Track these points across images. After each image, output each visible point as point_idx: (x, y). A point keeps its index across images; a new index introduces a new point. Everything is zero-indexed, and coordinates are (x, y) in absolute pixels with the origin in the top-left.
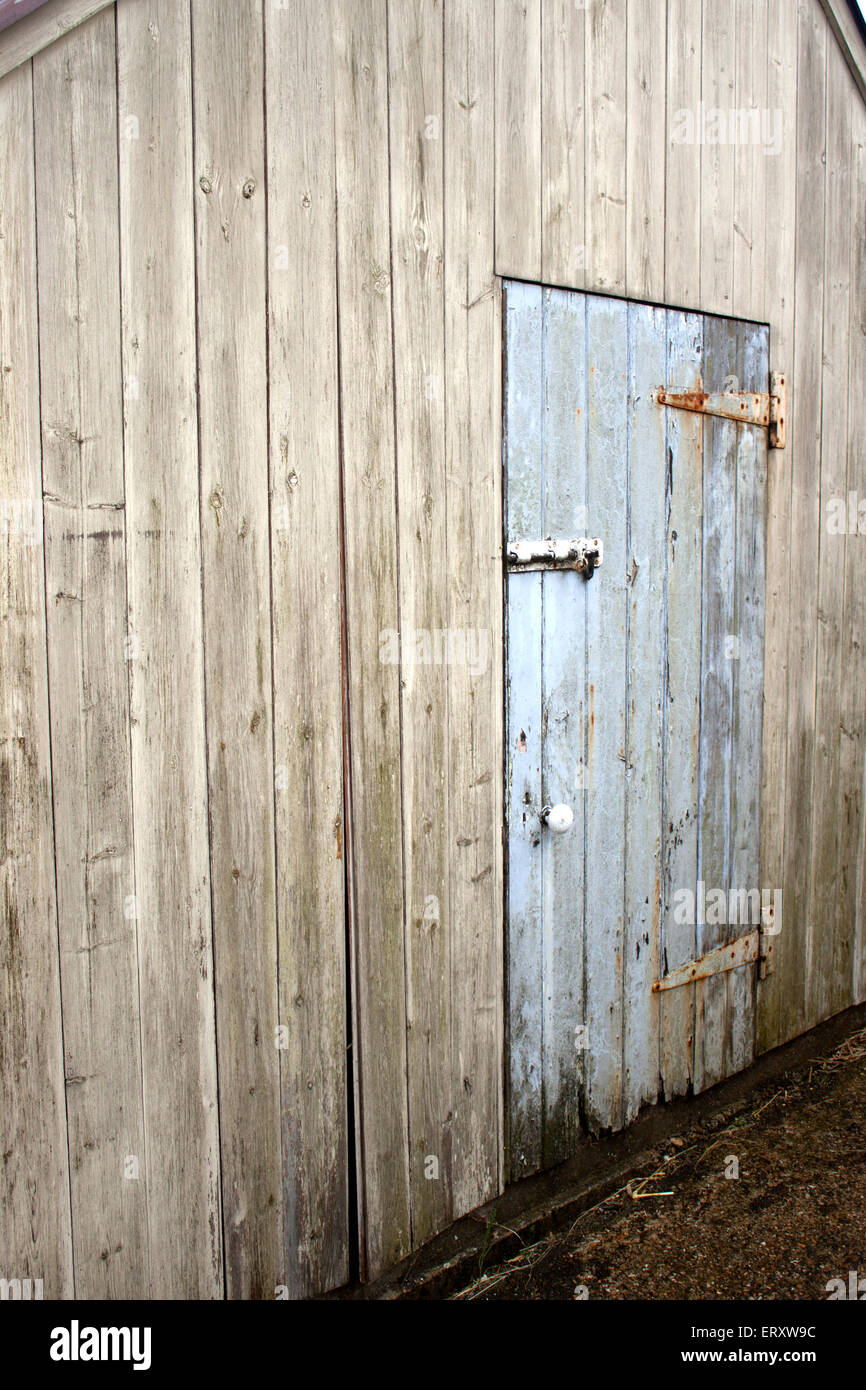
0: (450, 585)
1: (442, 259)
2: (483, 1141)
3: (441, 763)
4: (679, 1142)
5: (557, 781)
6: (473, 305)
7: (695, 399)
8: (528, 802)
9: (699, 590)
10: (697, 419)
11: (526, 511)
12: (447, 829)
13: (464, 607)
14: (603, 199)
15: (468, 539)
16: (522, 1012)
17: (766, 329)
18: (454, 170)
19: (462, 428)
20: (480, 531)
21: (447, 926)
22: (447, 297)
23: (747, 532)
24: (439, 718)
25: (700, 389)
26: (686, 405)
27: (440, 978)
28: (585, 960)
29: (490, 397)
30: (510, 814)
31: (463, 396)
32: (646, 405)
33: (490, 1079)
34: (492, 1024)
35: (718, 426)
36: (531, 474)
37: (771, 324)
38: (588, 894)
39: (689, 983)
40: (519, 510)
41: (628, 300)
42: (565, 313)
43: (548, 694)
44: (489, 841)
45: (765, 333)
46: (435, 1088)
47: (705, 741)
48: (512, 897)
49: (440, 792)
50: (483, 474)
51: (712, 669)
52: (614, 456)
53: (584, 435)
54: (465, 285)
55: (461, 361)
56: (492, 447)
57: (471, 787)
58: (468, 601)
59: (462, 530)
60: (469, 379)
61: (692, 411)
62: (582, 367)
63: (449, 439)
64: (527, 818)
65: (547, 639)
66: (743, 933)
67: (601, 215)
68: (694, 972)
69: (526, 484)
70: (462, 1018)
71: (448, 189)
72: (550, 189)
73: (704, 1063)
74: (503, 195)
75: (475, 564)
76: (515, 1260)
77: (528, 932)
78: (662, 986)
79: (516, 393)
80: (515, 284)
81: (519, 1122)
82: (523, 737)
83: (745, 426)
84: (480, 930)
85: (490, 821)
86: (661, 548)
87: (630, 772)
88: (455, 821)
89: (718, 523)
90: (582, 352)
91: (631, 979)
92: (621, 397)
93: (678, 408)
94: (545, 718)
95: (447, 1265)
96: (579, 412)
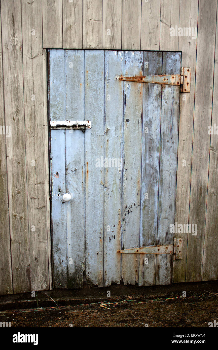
0: (26, 132)
1: (22, 46)
2: (43, 275)
3: (24, 177)
4: (130, 297)
5: (72, 187)
6: (34, 57)
7: (138, 78)
8: (59, 191)
9: (140, 137)
10: (140, 85)
11: (58, 113)
12: (26, 194)
13: (32, 138)
14: (91, 21)
15: (33, 120)
16: (58, 246)
17: (180, 53)
18: (26, 21)
19: (31, 91)
20: (38, 118)
21: (27, 218)
22: (24, 56)
23: (167, 120)
24: (23, 166)
25: (141, 75)
26: (133, 80)
27: (24, 231)
28: (85, 238)
29: (42, 82)
30: (53, 194)
31: (31, 83)
32: (113, 81)
33: (45, 260)
34: (46, 246)
35: (151, 86)
36: (60, 103)
37: (182, 52)
38: (86, 220)
39: (135, 254)
40: (55, 113)
41: (104, 50)
42: (75, 56)
43: (68, 163)
44: (44, 199)
45: (180, 55)
46: (23, 257)
47: (144, 184)
48: (53, 215)
49: (23, 184)
50: (40, 103)
51: (147, 162)
52: (97, 97)
53: (83, 91)
54: (31, 52)
55: (30, 73)
56: (43, 96)
57: (35, 184)
58: (34, 136)
59: (31, 118)
60: (33, 78)
61: (137, 82)
62: (83, 71)
63: (25, 94)
64: (60, 195)
65: (67, 148)
66: (165, 244)
67: (90, 25)
68: (137, 251)
69: (58, 105)
70: (34, 242)
71: (23, 27)
72: (66, 21)
73: (144, 278)
74: (46, 25)
75: (36, 127)
76: (53, 307)
77: (60, 226)
78: (121, 252)
79: (53, 80)
80: (52, 50)
81: (58, 274)
82: (57, 174)
83: (167, 86)
84: (40, 221)
85: (44, 194)
86: (121, 124)
87: (105, 189)
88: (30, 193)
89: (151, 117)
90: (83, 67)
91: (107, 247)
92: (101, 79)
93: (130, 81)
94: (66, 170)
95: (29, 301)
96: (81, 84)
